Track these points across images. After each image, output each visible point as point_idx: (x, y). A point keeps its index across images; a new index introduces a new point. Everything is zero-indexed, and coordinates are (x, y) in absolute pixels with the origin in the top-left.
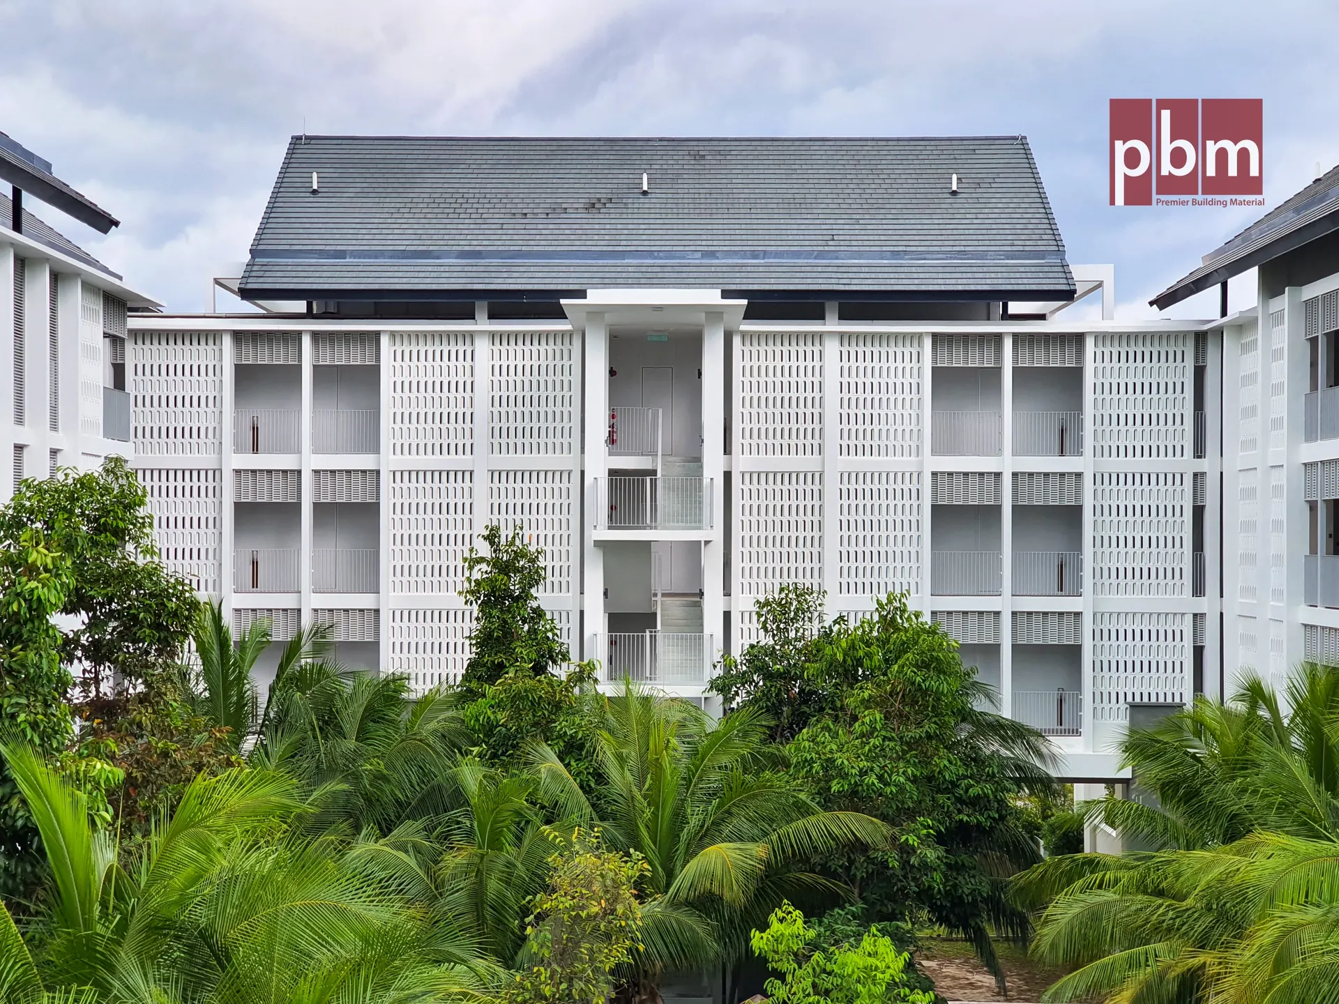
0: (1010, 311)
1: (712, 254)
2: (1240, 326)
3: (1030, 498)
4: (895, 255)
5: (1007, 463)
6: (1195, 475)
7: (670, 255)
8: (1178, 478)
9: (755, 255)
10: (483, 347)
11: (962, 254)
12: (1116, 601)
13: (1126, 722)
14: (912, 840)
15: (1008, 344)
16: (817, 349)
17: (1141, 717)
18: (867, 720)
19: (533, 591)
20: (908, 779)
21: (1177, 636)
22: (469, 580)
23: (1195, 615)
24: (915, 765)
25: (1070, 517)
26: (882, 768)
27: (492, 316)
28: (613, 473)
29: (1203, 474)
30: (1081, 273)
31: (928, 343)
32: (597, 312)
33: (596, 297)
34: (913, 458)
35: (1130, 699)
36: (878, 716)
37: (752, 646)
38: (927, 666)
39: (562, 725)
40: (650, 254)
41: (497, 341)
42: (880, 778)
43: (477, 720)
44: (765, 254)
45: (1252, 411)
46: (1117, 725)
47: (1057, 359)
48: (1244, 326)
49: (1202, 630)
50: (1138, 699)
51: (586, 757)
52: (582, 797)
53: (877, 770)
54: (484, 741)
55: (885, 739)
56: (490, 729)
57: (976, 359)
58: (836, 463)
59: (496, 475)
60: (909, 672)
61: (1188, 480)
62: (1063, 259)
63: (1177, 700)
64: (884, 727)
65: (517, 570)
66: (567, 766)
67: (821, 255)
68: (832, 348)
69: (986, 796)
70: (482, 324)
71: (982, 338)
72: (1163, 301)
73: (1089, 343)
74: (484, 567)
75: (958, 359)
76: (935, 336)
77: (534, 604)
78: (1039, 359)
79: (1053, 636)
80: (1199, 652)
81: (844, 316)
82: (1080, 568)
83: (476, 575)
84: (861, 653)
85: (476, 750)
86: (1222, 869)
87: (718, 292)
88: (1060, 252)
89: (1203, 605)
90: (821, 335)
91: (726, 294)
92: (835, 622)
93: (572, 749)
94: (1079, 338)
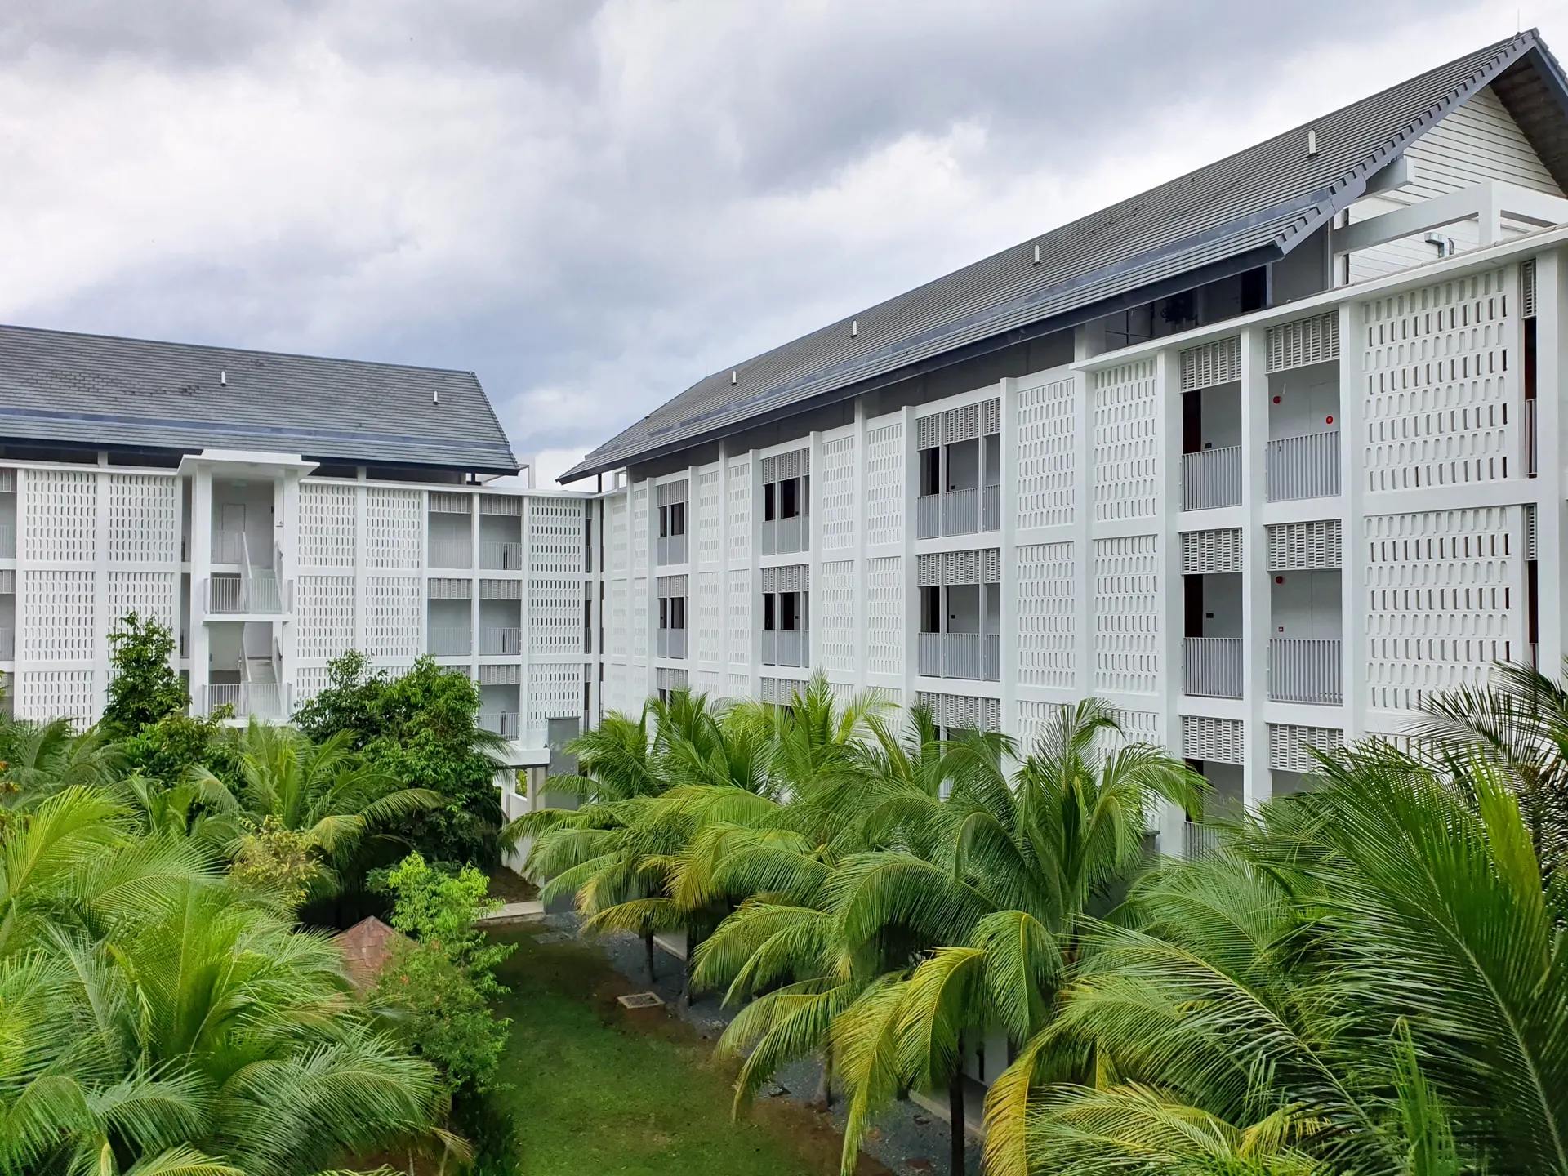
0: (477, 480)
1: (279, 430)
2: (613, 497)
3: (490, 595)
4: (405, 439)
5: (476, 573)
6: (586, 582)
7: (248, 429)
8: (576, 584)
9: (309, 433)
10: (103, 484)
11: (447, 442)
12: (541, 657)
13: (547, 729)
14: (455, 809)
15: (476, 500)
16: (351, 497)
17: (555, 726)
18: (423, 734)
19: (166, 656)
20: (452, 770)
21: (575, 677)
22: (115, 650)
23: (586, 665)
24: (453, 761)
25: (512, 608)
26: (435, 764)
27: (110, 463)
28: (214, 575)
29: (591, 582)
30: (520, 461)
31: (426, 497)
32: (207, 465)
33: (209, 454)
34: (415, 569)
35: (548, 716)
36: (431, 732)
37: (326, 691)
38: (462, 698)
39: (210, 748)
40: (233, 427)
41: (115, 480)
42: (435, 771)
43: (138, 748)
44: (316, 433)
45: (624, 546)
46: (542, 732)
47: (506, 511)
48: (618, 497)
49: (590, 673)
50: (552, 716)
51: (230, 769)
52: (233, 798)
53: (432, 766)
54: (143, 763)
55: (436, 746)
56: (149, 754)
57: (455, 508)
58: (364, 572)
59: (113, 575)
60: (451, 703)
61: (582, 585)
62: (509, 450)
63: (575, 715)
64: (434, 739)
65: (152, 642)
66: (216, 775)
67: (354, 436)
68: (362, 496)
69: (480, 779)
70: (103, 467)
71: (459, 496)
72: (564, 480)
73: (526, 502)
74: (125, 640)
75: (444, 508)
76: (430, 492)
77: (165, 666)
78: (496, 510)
79: (504, 680)
80: (587, 685)
81: (371, 476)
82: (519, 637)
83: (119, 646)
84: (409, 693)
85: (138, 770)
86: (669, 808)
87: (300, 456)
88: (507, 445)
89: (593, 658)
90: (354, 488)
91: (305, 458)
92: (380, 674)
93: (220, 765)
94: (518, 500)
